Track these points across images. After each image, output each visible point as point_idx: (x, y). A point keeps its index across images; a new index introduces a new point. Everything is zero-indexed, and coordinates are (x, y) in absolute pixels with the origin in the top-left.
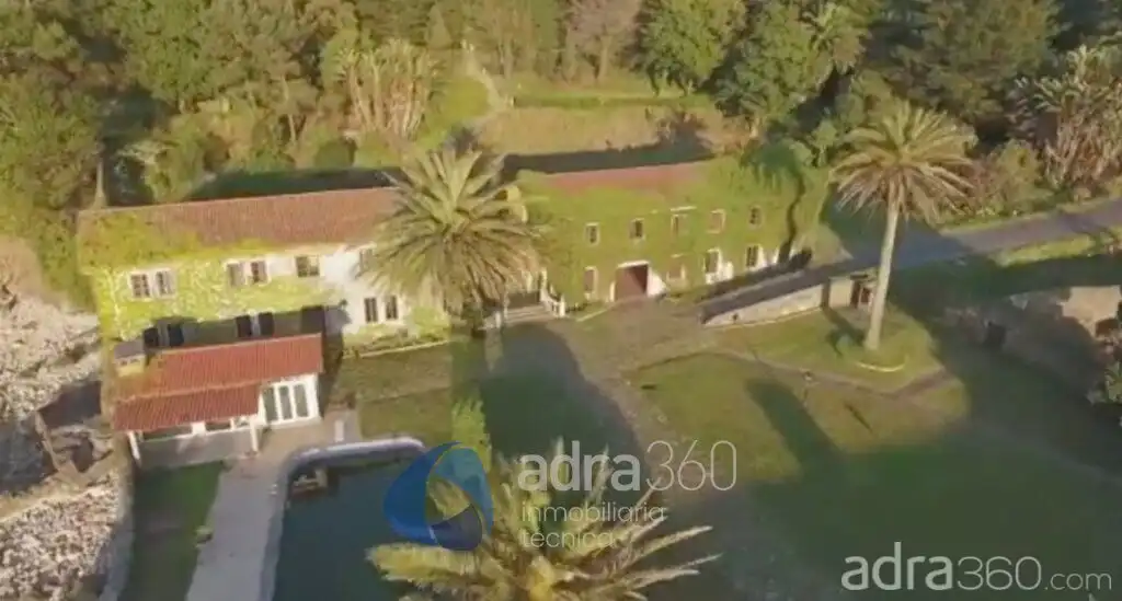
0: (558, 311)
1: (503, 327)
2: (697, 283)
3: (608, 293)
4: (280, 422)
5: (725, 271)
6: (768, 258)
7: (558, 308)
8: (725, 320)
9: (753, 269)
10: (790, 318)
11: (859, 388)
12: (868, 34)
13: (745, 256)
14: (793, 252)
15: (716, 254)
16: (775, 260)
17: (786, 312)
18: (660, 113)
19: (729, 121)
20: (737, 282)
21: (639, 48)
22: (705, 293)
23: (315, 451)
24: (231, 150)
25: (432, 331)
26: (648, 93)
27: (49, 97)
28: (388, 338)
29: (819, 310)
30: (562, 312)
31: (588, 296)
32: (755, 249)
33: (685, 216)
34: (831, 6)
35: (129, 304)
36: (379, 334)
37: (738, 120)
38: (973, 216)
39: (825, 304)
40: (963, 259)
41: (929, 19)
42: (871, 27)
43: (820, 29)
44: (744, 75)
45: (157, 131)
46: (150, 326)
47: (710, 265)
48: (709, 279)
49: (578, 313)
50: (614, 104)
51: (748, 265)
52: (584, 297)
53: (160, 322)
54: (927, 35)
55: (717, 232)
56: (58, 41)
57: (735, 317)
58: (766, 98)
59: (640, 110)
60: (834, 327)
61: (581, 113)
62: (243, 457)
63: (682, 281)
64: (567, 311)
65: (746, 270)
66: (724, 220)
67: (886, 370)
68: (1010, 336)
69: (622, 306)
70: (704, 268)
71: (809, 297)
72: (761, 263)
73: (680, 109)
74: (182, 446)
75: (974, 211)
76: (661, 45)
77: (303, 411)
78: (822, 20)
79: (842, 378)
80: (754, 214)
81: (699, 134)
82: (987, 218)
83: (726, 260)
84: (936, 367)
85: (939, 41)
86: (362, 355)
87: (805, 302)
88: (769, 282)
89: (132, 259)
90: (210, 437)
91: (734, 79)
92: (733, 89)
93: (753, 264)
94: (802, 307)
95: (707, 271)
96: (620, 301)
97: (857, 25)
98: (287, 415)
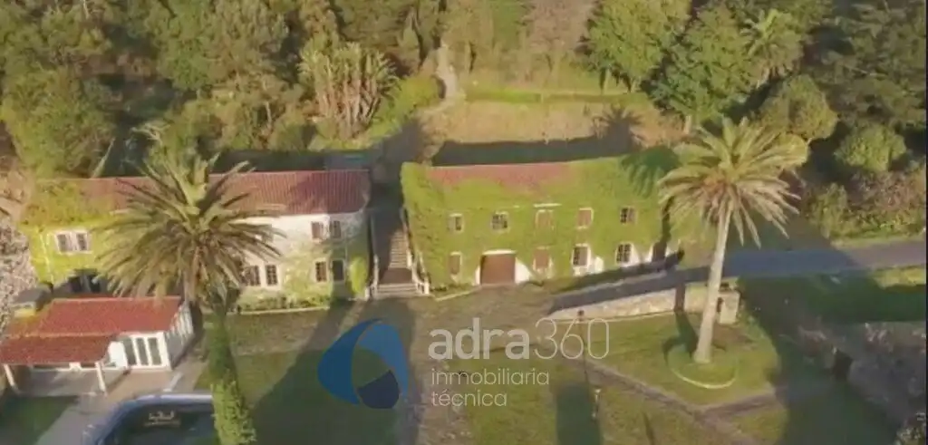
0: (423, 290)
1: (371, 300)
2: (566, 274)
3: (474, 277)
4: (138, 366)
5: (596, 265)
6: (641, 256)
7: (423, 288)
8: (569, 315)
9: (626, 265)
10: (637, 318)
11: (670, 403)
12: (809, 40)
13: (616, 253)
14: (668, 253)
15: (585, 249)
16: (649, 258)
17: (636, 311)
18: (599, 110)
19: (663, 119)
20: (608, 276)
21: (585, 51)
22: (565, 285)
23: (151, 397)
24: (223, 130)
25: (308, 298)
26: (594, 91)
27: (75, 86)
28: (269, 301)
29: (673, 313)
30: (427, 292)
31: (455, 278)
32: (628, 247)
33: (551, 211)
34: (773, 13)
35: (55, 256)
36: (261, 297)
37: (672, 119)
38: (877, 229)
39: (679, 307)
40: (837, 276)
41: (864, 26)
42: (813, 32)
43: (758, 35)
44: (674, 77)
45: (169, 114)
46: (73, 275)
47: (579, 257)
48: (578, 272)
49: (440, 293)
50: (555, 98)
51: (619, 260)
52: (450, 279)
53: (83, 271)
54: (858, 43)
55: (584, 227)
56: (96, 43)
57: (581, 313)
58: (693, 98)
59: (581, 106)
60: (676, 333)
61: (524, 107)
62: (92, 394)
63: (550, 273)
64: (431, 290)
65: (616, 265)
66: (592, 217)
67: (707, 386)
68: (854, 366)
69: (485, 290)
70: (572, 261)
71: (664, 299)
72: (634, 260)
73: (618, 106)
74: (57, 378)
75: (879, 224)
76: (600, 48)
77: (157, 360)
78: (762, 27)
79: (657, 389)
80: (625, 215)
81: (634, 130)
82: (893, 232)
83: (595, 254)
84: (767, 390)
85: (870, 49)
86: (242, 313)
87: (660, 304)
88: (629, 281)
89: (59, 221)
90: (84, 373)
91: (665, 81)
92: (664, 89)
93: (626, 260)
94: (654, 309)
95: (576, 263)
96: (486, 285)
97: (798, 31)
98: (144, 361)
